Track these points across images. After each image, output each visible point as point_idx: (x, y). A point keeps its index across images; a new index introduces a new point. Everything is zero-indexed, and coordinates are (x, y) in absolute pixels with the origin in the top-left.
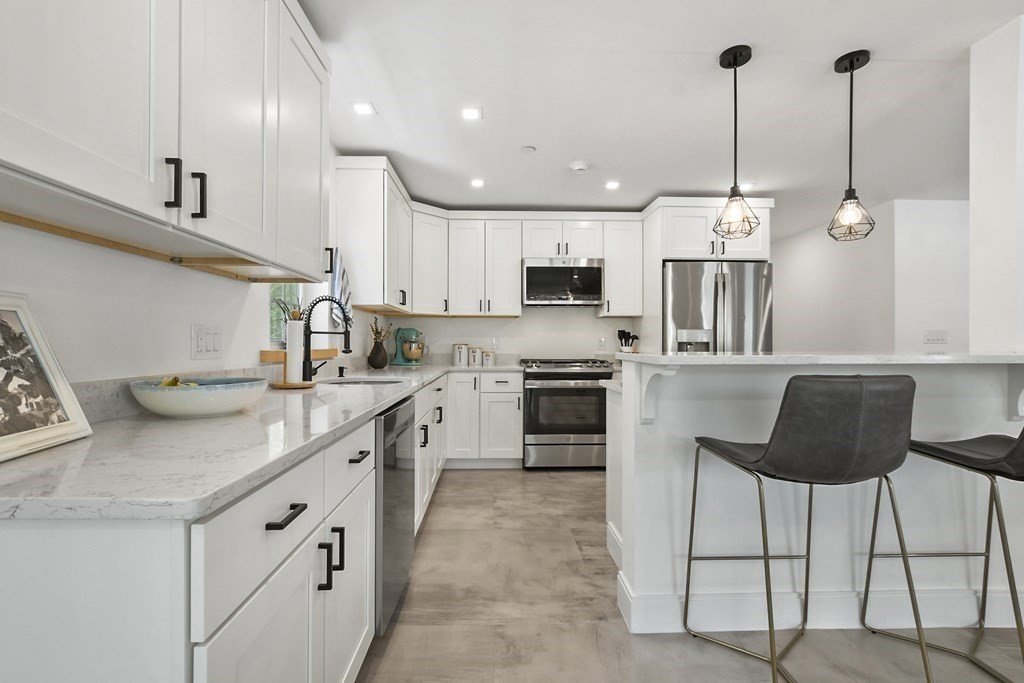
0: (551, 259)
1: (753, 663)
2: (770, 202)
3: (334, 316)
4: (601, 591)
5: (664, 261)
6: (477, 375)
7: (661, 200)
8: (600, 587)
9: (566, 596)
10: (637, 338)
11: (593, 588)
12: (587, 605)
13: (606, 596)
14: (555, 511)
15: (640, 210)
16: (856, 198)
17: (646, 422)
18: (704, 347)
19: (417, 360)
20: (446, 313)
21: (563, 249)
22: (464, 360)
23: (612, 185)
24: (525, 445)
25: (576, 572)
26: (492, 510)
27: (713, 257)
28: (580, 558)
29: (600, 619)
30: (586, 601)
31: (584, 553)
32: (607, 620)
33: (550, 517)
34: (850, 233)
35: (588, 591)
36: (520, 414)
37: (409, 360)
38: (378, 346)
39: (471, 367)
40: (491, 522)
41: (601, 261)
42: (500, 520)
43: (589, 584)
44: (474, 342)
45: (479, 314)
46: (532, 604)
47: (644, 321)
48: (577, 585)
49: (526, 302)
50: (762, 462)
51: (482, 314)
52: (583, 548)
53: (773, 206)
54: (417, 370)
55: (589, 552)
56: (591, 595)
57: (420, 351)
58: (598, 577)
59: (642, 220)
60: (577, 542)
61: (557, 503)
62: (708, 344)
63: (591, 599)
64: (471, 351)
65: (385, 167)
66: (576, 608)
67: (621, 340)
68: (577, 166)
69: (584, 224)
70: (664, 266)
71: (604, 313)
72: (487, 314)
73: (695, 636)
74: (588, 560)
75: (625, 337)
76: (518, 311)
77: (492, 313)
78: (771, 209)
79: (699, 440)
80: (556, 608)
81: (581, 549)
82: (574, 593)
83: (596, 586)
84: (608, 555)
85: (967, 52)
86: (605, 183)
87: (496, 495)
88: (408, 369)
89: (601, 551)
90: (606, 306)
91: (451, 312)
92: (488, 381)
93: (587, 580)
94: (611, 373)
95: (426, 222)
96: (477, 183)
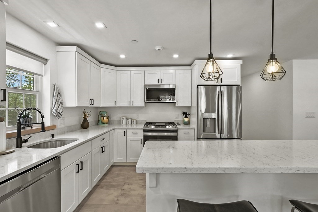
2: (241, 62)
3: (52, 112)
5: (198, 86)
7: (196, 62)
10: (190, 115)
15: (190, 65)
18: (213, 120)
19: (107, 123)
20: (116, 106)
21: (160, 81)
22: (125, 123)
23: (176, 56)
27: (218, 84)
34: (273, 77)
36: (142, 145)
37: (103, 123)
38: (85, 120)
40: (116, 199)
42: (120, 198)
44: (129, 115)
45: (128, 106)
47: (192, 108)
49: (146, 101)
51: (130, 106)
53: (242, 63)
54: (107, 126)
57: (107, 119)
59: (191, 70)
62: (215, 119)
64: (127, 119)
65: (76, 50)
67: (184, 115)
68: (157, 48)
70: (197, 88)
71: (176, 105)
72: (132, 106)
75: (185, 114)
78: (241, 64)
86: (173, 55)
87: (126, 181)
88: (103, 127)
90: (177, 103)
91: (118, 105)
94: (177, 130)
95: (107, 71)
96: (122, 56)
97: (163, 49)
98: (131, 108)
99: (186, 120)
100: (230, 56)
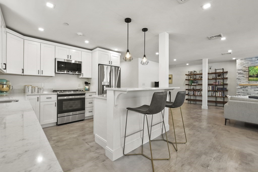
0: (65, 60)
1: (139, 156)
2: (120, 54)
4: (100, 154)
6: (39, 96)
7: (98, 49)
8: (99, 153)
9: (92, 159)
10: (90, 84)
11: (97, 154)
12: (98, 159)
13: (102, 154)
14: (75, 136)
15: (91, 50)
16: (146, 57)
17: (116, 106)
18: (108, 86)
19: (6, 92)
20: (23, 74)
21: (69, 57)
22: (30, 91)
23: (87, 42)
24: (57, 117)
25: (90, 151)
26: (52, 141)
27: (109, 65)
28: (90, 147)
29: (104, 161)
30: (97, 158)
31: (89, 145)
32: (106, 161)
33: (74, 138)
35: (97, 155)
36: (56, 108)
37: (2, 92)
39: (33, 94)
40: (54, 145)
41: (81, 62)
42: (57, 144)
43: (96, 153)
44: (35, 84)
45: (38, 75)
46: (83, 166)
47: (92, 79)
48: (92, 154)
49: (57, 72)
50: (148, 111)
51: (39, 75)
52: (89, 144)
54: (6, 96)
55: (91, 144)
56: (98, 156)
57: (8, 88)
58: (97, 150)
59: (92, 53)
60: (86, 143)
61: (73, 133)
62: (109, 85)
63: (99, 157)
64: (33, 88)
66: (96, 161)
67: (85, 84)
68: (80, 34)
69: (74, 51)
70: (99, 65)
71: (81, 77)
72: (41, 75)
73: (126, 155)
74: (92, 147)
75: (87, 83)
76: (53, 74)
77: (43, 75)
78: (120, 56)
79: (127, 108)
80: (90, 164)
81: (88, 144)
82: (93, 157)
83: (98, 153)
84: (96, 143)
85: (159, 35)
86: (85, 41)
87: (51, 136)
88: (2, 95)
89: (94, 143)
90: (82, 75)
91: (25, 74)
92: (43, 98)
93: (95, 152)
94: (85, 93)
95: (13, 38)
96: (41, 29)
97: (83, 35)
98: (41, 77)
99: (87, 87)
100: (116, 50)
